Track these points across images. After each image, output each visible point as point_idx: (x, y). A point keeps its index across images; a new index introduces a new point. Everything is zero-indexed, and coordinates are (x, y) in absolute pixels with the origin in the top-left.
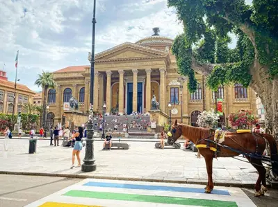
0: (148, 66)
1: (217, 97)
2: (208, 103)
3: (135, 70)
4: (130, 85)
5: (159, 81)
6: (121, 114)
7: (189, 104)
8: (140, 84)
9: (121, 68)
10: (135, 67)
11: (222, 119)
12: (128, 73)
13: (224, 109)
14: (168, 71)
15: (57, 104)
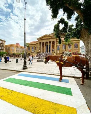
0: (51, 40)
1: (69, 48)
2: (67, 50)
3: (48, 42)
4: (47, 46)
5: (54, 44)
6: (45, 53)
7: (62, 50)
8: (49, 45)
9: (45, 41)
10: (48, 41)
11: (70, 54)
12: (47, 43)
13: (71, 51)
14: (57, 41)
15: (30, 51)
